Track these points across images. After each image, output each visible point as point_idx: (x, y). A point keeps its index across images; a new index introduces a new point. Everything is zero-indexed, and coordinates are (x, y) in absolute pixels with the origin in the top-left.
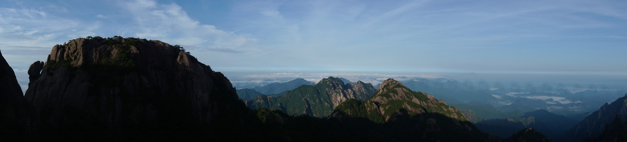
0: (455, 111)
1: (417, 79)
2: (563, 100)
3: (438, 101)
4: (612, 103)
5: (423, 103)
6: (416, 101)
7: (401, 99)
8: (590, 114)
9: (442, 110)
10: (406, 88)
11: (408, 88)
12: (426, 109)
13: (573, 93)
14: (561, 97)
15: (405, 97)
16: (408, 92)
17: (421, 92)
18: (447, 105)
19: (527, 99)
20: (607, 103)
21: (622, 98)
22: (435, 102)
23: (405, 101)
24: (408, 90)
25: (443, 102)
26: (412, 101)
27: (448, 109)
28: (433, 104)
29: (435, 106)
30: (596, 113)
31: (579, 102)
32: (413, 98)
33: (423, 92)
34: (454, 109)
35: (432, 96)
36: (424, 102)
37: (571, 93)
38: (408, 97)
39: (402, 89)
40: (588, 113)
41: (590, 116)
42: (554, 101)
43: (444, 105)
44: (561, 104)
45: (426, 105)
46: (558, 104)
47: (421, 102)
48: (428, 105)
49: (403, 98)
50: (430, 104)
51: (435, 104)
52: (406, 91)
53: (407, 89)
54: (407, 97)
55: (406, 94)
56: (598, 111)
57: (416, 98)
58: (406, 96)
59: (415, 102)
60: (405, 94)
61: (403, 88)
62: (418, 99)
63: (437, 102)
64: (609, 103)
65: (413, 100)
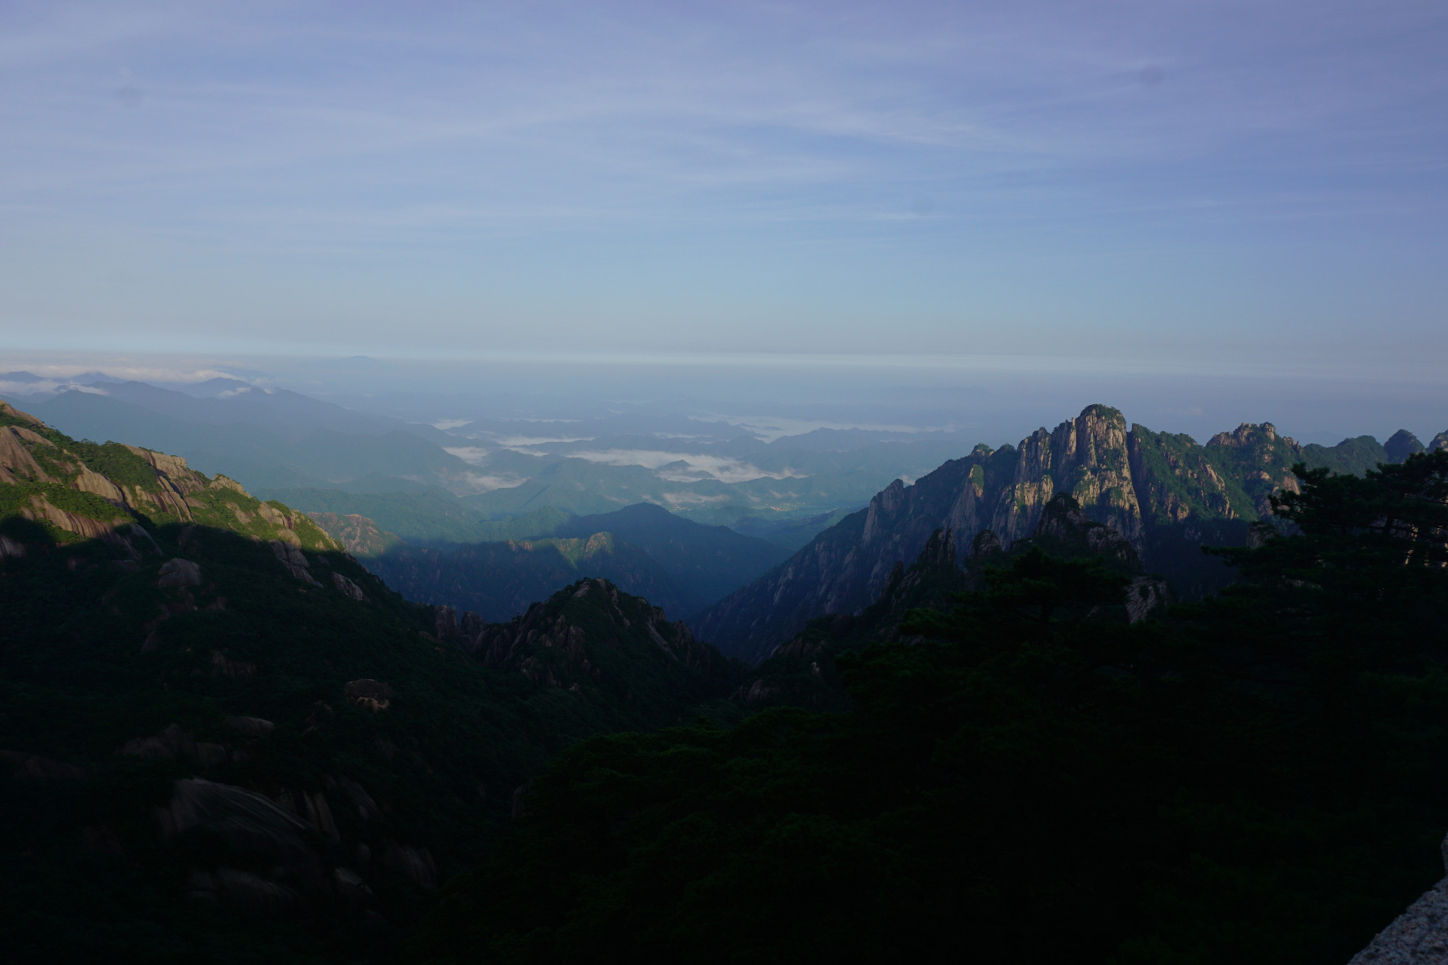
0: (289, 519)
1: (96, 385)
2: (722, 469)
3: (206, 481)
4: (919, 481)
5: (133, 491)
6: (101, 486)
7: (13, 482)
8: (834, 521)
9: (230, 516)
10: (36, 427)
11: (47, 424)
12: (152, 518)
13: (767, 441)
14: (714, 456)
15: (38, 468)
16: (50, 443)
17: (122, 442)
18: (249, 497)
19: (586, 462)
20: (899, 482)
21: (958, 461)
22: (194, 486)
23: (37, 491)
24: (48, 437)
25: (234, 484)
26: (77, 485)
27: (257, 514)
28: (186, 493)
29: (195, 503)
30: (854, 521)
31: (787, 473)
32: (80, 472)
33: (133, 442)
34: (286, 513)
35: (178, 462)
36: (138, 488)
37: (759, 439)
38: (47, 468)
39: (15, 433)
40: (824, 517)
41: (832, 529)
42: (690, 469)
43: (234, 495)
44: (718, 481)
45: (148, 502)
46: (707, 485)
47: (125, 489)
48: (160, 500)
49: (23, 477)
50: (170, 495)
51: (192, 495)
52: (39, 439)
53: (41, 433)
54: (46, 470)
55: (39, 455)
56: (864, 512)
57: (95, 470)
58: (42, 465)
59: (90, 489)
60: (34, 454)
61: (17, 428)
62: (106, 474)
63: (202, 488)
64: (909, 481)
65: (79, 481)
